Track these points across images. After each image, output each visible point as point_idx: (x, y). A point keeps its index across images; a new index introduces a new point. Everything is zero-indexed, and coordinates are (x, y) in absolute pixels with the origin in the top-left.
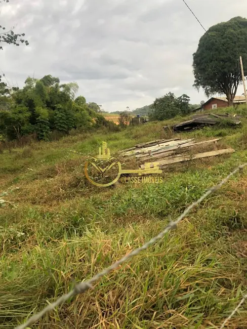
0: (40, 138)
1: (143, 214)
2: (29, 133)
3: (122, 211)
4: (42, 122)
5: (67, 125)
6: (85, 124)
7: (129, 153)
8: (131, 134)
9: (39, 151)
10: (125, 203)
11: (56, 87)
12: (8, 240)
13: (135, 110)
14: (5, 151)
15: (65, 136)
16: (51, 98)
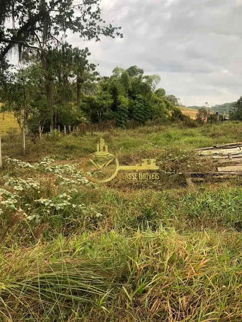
0: (118, 124)
1: (218, 221)
2: (109, 119)
3: (195, 212)
4: (122, 110)
5: (144, 115)
6: (160, 116)
7: (205, 152)
8: (209, 131)
9: (117, 138)
10: (199, 206)
11: (140, 78)
12: (88, 218)
13: (214, 106)
14: (88, 133)
15: (141, 126)
16: (133, 88)
